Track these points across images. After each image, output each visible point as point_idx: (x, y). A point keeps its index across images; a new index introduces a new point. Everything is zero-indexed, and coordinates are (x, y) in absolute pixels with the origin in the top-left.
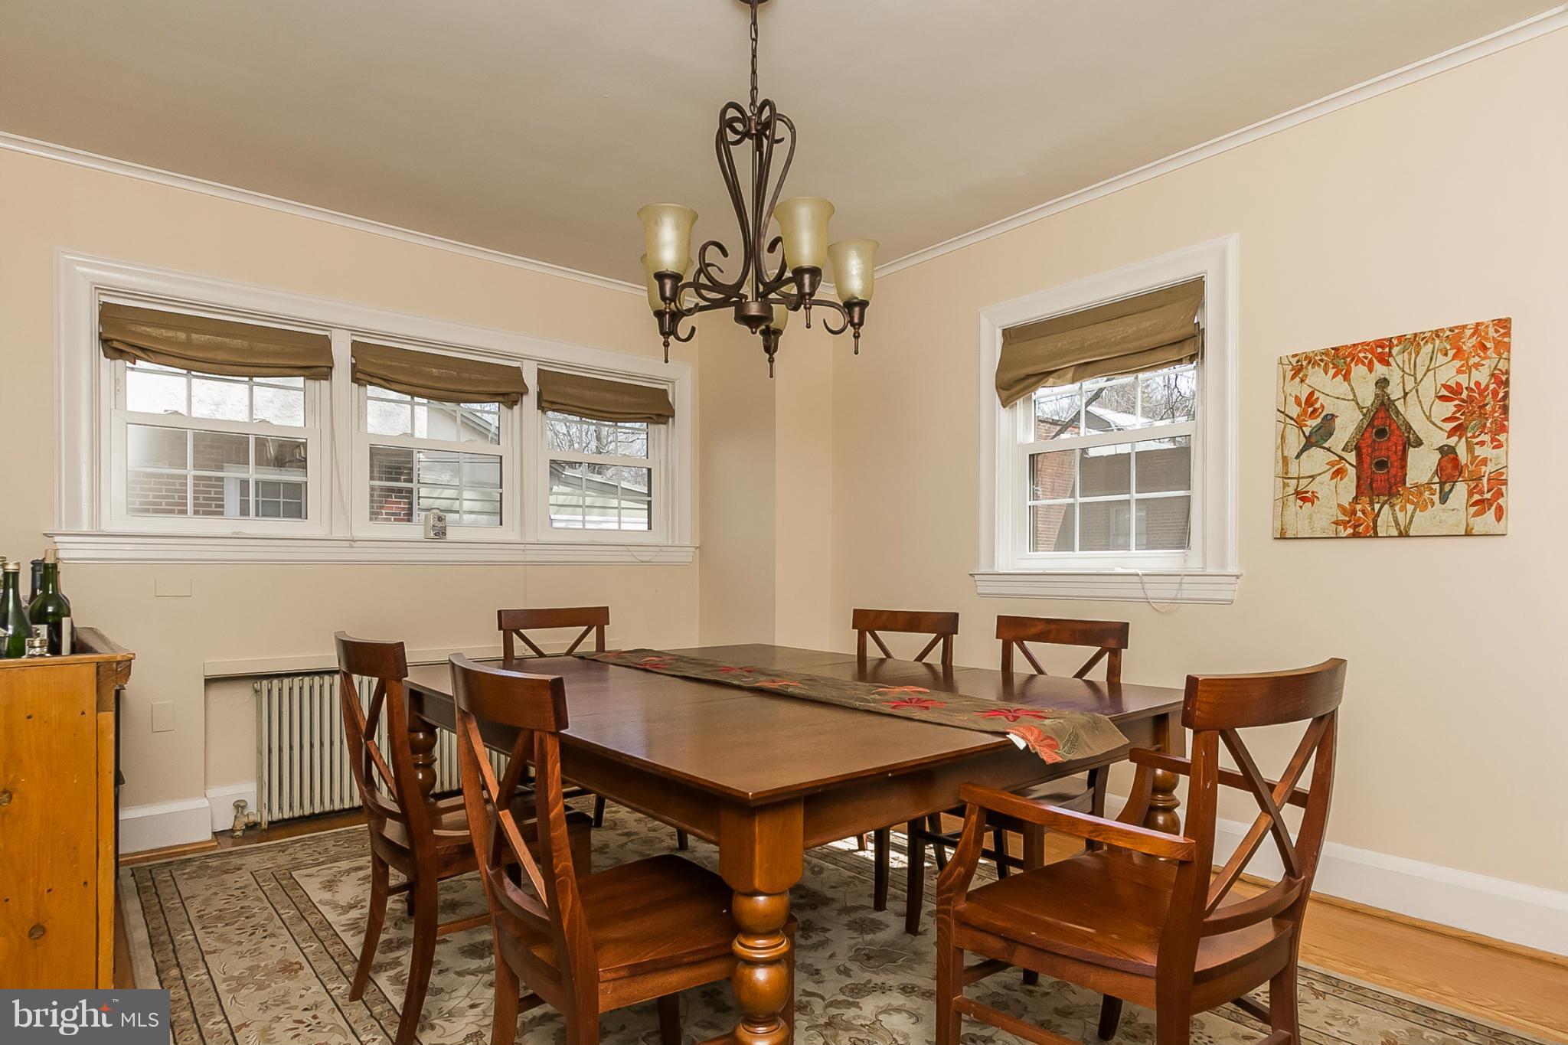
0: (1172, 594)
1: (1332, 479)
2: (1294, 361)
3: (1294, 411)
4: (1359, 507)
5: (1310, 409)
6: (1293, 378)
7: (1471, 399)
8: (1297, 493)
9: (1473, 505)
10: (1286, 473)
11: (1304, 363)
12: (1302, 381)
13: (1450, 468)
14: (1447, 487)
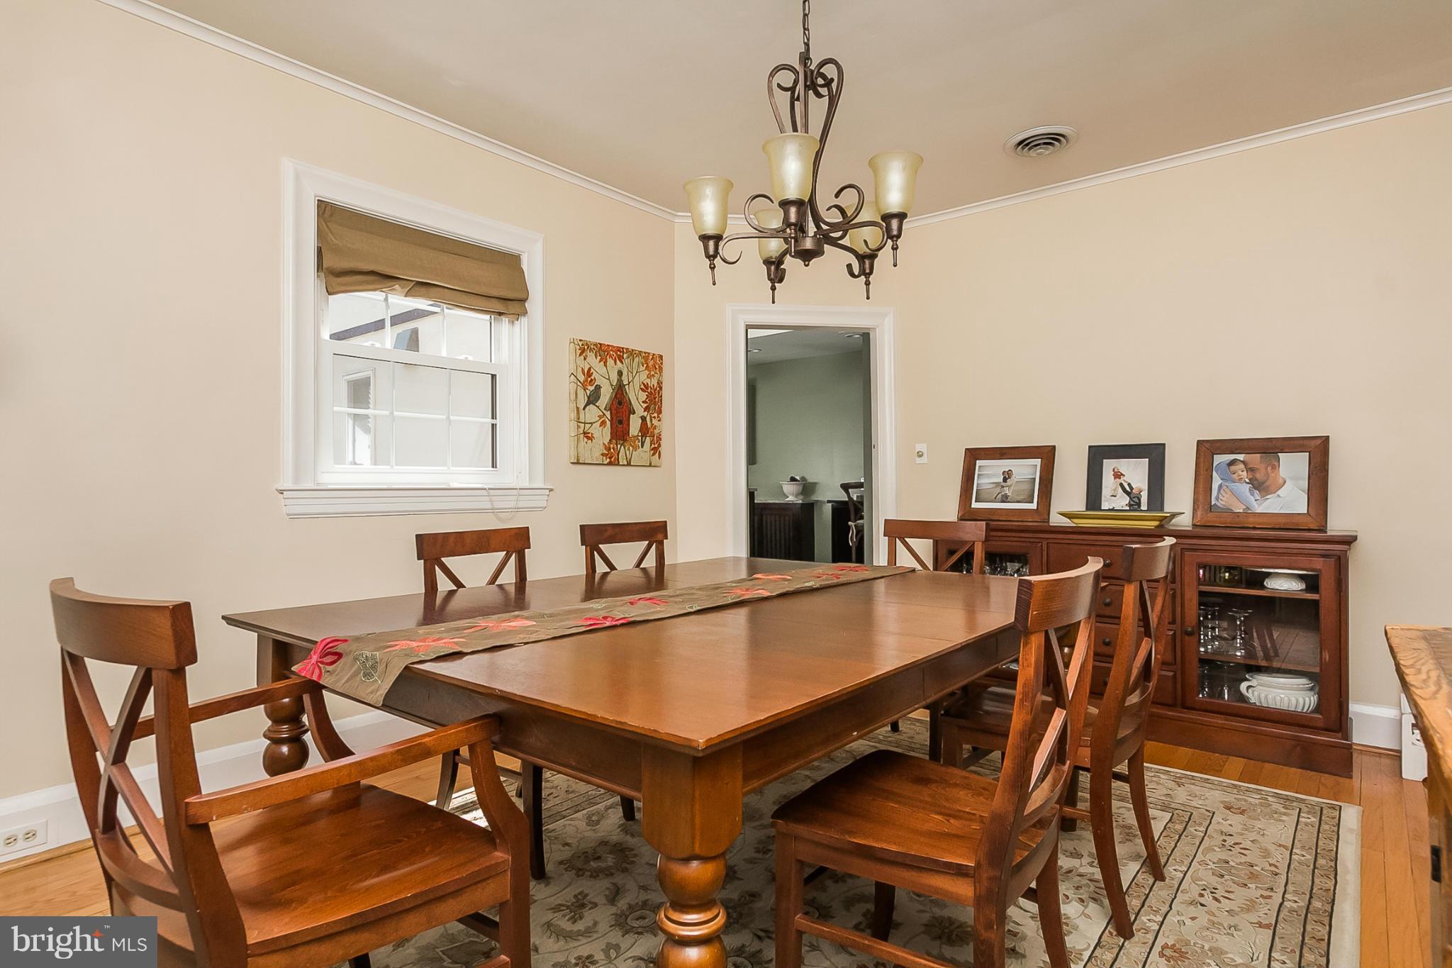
0: (512, 505)
1: (600, 426)
2: (580, 343)
3: (582, 378)
4: (612, 446)
5: (589, 379)
6: (580, 355)
7: (651, 393)
8: (585, 433)
9: (652, 450)
10: (579, 419)
11: (586, 347)
12: (585, 359)
13: (645, 430)
14: (644, 438)
